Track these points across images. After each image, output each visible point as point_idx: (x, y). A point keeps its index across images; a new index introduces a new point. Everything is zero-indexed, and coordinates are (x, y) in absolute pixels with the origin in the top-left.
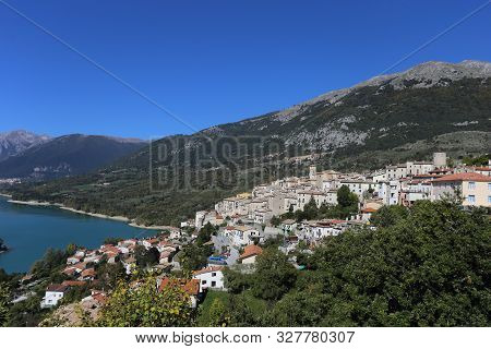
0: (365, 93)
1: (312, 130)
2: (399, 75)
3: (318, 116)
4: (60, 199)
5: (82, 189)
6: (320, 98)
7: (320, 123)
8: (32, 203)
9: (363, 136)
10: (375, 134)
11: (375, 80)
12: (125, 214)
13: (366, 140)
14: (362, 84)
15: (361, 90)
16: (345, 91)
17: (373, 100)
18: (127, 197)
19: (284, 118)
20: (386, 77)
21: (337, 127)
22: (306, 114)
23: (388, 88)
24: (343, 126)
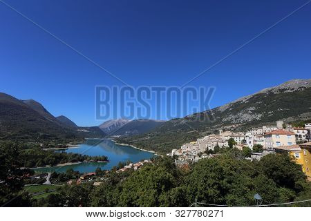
0: (259, 97)
1: (235, 114)
2: (276, 87)
3: (237, 108)
4: (132, 143)
5: (140, 140)
6: (238, 100)
7: (238, 111)
8: (122, 144)
9: (260, 116)
10: (266, 115)
11: (264, 90)
12: (154, 150)
13: (261, 117)
14: (257, 93)
15: (257, 95)
16: (249, 96)
17: (263, 99)
18: (155, 143)
19: (222, 109)
20: (270, 89)
21: (247, 112)
22: (232, 107)
23: (271, 93)
24: (250, 112)
